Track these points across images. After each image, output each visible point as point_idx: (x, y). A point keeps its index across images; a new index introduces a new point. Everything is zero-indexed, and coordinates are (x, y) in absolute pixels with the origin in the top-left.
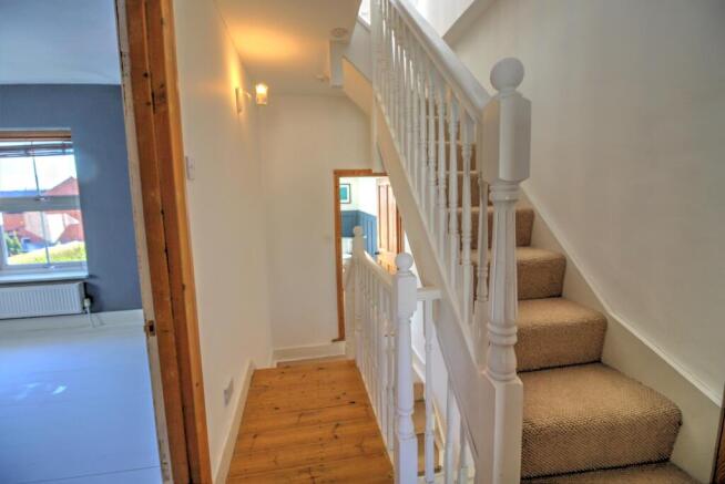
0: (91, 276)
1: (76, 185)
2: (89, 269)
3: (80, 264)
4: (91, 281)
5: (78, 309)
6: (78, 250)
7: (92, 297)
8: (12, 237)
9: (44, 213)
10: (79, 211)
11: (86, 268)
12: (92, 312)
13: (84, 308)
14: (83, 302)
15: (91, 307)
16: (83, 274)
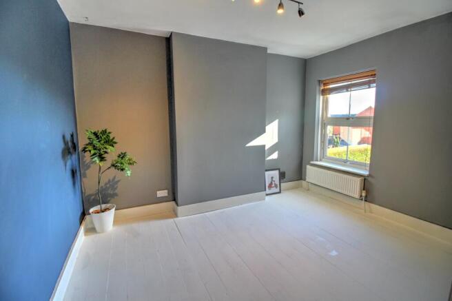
0: (370, 175)
1: (373, 111)
2: (370, 170)
3: (365, 165)
4: (369, 179)
5: (357, 196)
6: (366, 150)
7: (368, 190)
8: (336, 138)
9: (350, 128)
10: (371, 129)
11: (368, 168)
12: (366, 201)
13: (361, 196)
14: (361, 193)
15: (366, 196)
16: (366, 173)
